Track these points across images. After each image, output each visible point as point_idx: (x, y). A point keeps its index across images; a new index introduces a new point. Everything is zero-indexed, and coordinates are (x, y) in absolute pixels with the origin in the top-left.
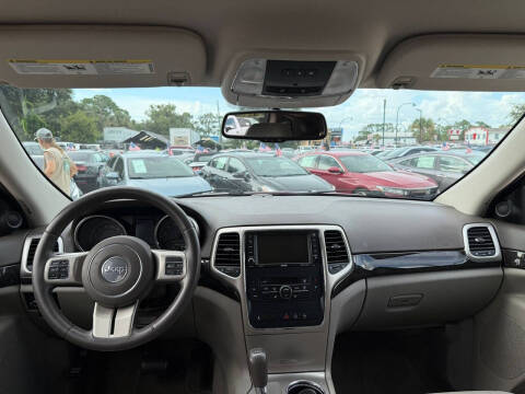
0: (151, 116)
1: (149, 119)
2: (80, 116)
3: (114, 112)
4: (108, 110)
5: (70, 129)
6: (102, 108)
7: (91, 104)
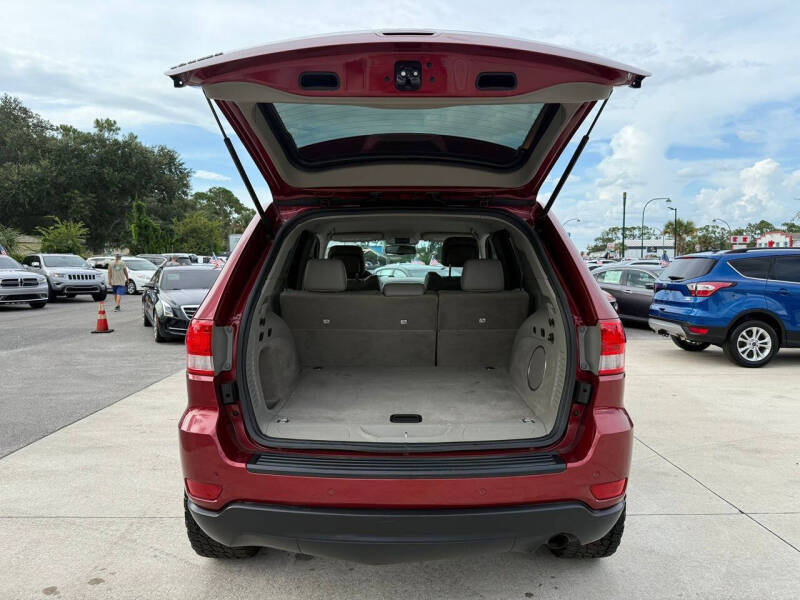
2: (200, 219)
3: (236, 212)
4: (228, 209)
5: (187, 236)
6: (221, 206)
7: (205, 201)
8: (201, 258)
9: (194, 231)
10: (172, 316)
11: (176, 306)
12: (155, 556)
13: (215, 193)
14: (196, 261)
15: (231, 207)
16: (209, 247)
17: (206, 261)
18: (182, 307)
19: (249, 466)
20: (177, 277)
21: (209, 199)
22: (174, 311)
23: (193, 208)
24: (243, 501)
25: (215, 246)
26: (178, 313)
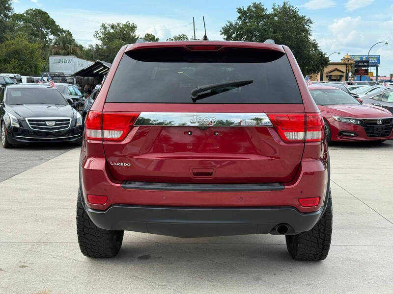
0: (103, 40)
1: (100, 43)
2: (21, 41)
3: (53, 33)
4: (45, 31)
5: (9, 57)
6: (38, 27)
7: (22, 23)
8: (24, 78)
9: (16, 52)
10: (18, 126)
11: (22, 118)
12: (54, 258)
13: (32, 15)
14: (20, 81)
15: (48, 29)
16: (31, 67)
17: (30, 81)
18: (26, 119)
19: (122, 185)
20: (19, 94)
21: (26, 20)
22: (19, 122)
23: (12, 29)
24: (119, 204)
25: (36, 67)
26: (23, 124)
